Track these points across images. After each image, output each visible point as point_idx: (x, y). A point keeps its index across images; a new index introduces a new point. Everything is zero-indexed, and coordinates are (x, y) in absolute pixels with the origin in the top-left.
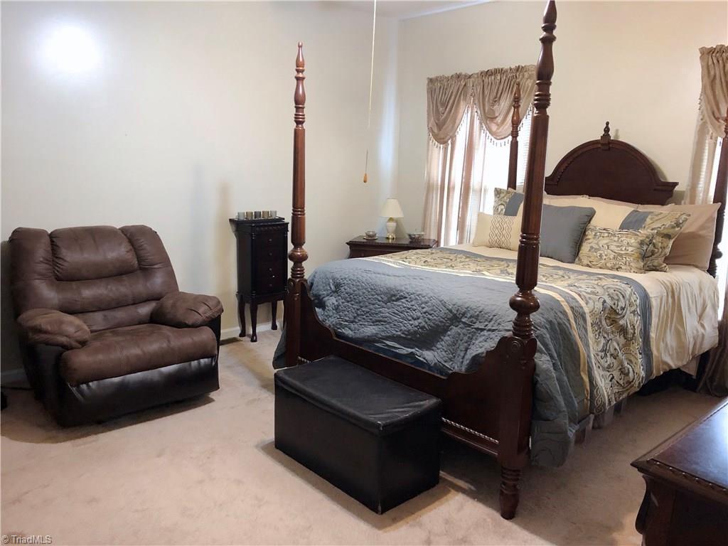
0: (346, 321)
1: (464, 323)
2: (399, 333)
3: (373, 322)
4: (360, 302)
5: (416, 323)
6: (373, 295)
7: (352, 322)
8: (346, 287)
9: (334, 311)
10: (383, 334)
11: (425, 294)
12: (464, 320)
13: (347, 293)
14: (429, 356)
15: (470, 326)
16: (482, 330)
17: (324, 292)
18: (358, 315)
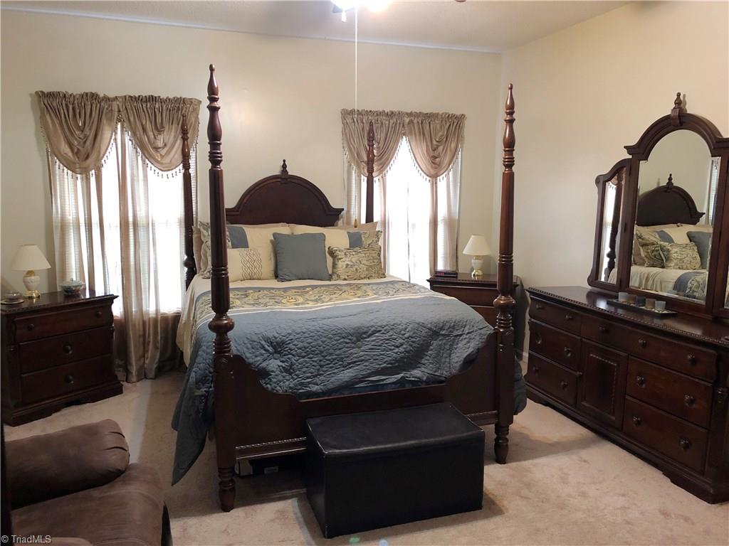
0: (308, 378)
1: (443, 335)
2: (385, 365)
3: (343, 367)
4: (322, 352)
5: (401, 349)
6: (338, 340)
7: (316, 376)
8: (296, 342)
9: (284, 374)
10: (365, 373)
11: (399, 323)
12: (443, 332)
13: (299, 349)
14: (417, 373)
15: (448, 335)
16: (460, 335)
17: (258, 358)
18: (322, 366)
